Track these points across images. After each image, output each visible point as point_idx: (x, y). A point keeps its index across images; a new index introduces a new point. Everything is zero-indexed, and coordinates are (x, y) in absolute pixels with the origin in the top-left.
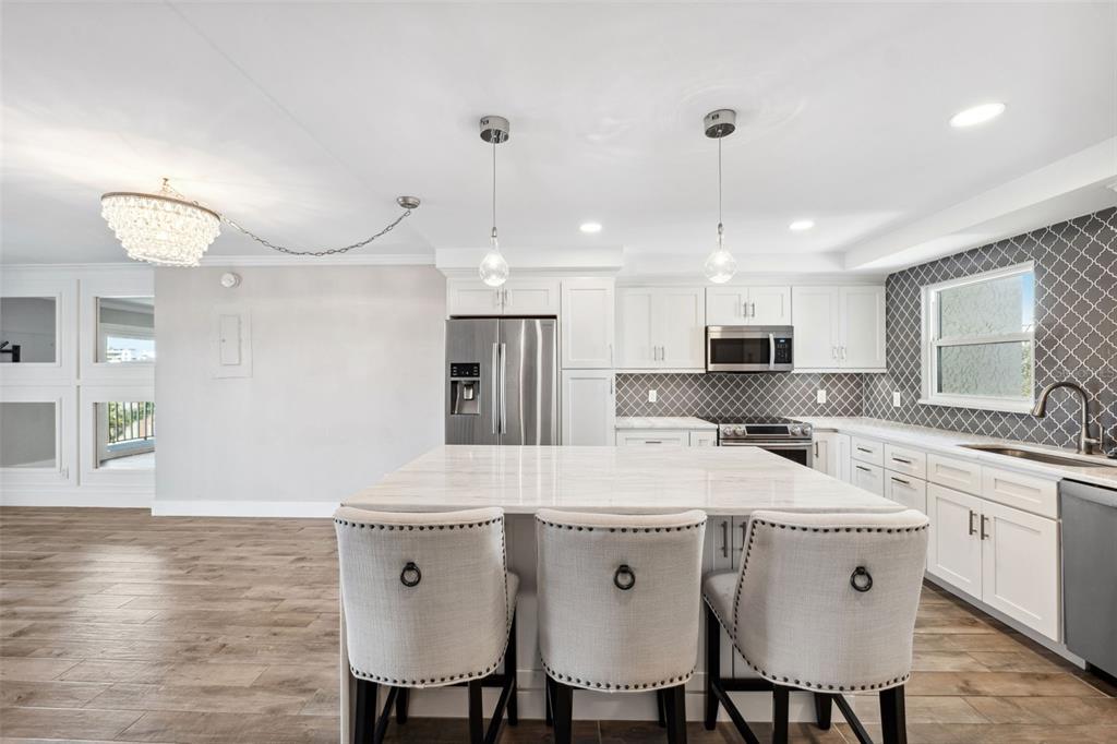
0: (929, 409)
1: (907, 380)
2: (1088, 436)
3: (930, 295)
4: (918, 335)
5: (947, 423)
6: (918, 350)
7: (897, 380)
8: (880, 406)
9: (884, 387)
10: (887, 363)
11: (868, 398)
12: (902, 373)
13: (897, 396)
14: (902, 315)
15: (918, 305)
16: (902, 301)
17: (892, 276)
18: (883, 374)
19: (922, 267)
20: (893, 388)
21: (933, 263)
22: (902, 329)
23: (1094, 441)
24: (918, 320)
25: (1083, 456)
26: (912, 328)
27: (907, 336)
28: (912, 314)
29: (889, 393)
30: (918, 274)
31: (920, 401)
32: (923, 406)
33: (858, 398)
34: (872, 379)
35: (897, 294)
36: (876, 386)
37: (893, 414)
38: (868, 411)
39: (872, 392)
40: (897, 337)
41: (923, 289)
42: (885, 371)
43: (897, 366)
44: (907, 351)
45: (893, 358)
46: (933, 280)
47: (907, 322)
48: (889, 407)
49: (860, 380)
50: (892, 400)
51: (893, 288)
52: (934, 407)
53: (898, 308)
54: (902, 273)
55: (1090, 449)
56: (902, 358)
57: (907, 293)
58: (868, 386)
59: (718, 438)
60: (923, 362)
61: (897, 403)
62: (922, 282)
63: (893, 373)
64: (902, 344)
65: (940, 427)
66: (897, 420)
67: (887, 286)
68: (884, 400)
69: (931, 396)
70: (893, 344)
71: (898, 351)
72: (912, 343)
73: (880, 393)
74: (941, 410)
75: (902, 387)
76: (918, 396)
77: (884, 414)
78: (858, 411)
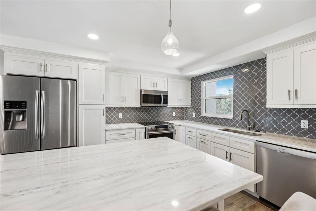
0: (203, 117)
1: (197, 109)
2: (249, 125)
3: (204, 84)
4: (200, 96)
5: (208, 121)
6: (200, 100)
7: (194, 109)
8: (189, 117)
9: (190, 111)
10: (191, 104)
11: (185, 114)
12: (196, 107)
13: (194, 114)
14: (196, 90)
15: (200, 87)
16: (196, 85)
17: (193, 78)
18: (190, 107)
19: (202, 76)
20: (193, 111)
21: (205, 75)
22: (196, 94)
23: (251, 127)
24: (200, 91)
25: (248, 131)
26: (199, 94)
27: (197, 96)
28: (199, 89)
29: (192, 113)
30: (201, 78)
31: (201, 115)
32: (202, 117)
33: (183, 114)
34: (187, 109)
35: (194, 84)
36: (188, 111)
37: (193, 119)
38: (185, 118)
39: (187, 113)
40: (194, 96)
41: (202, 82)
42: (191, 106)
43: (194, 105)
44: (197, 100)
45: (193, 103)
46: (205, 80)
47: (197, 92)
48: (192, 117)
49: (183, 109)
51: (193, 82)
52: (205, 117)
53: (194, 88)
54: (196, 77)
55: (250, 129)
56: (196, 103)
57: (197, 83)
58: (185, 111)
60: (202, 104)
61: (194, 116)
62: (202, 80)
63: (193, 107)
64: (196, 98)
65: (207, 123)
66: (194, 121)
67: (191, 81)
68: (190, 115)
69: (204, 114)
70: (193, 98)
71: (194, 100)
72: (199, 98)
73: (189, 113)
74: (207, 118)
75: (196, 111)
76: (200, 114)
77: (190, 119)
78: (183, 119)
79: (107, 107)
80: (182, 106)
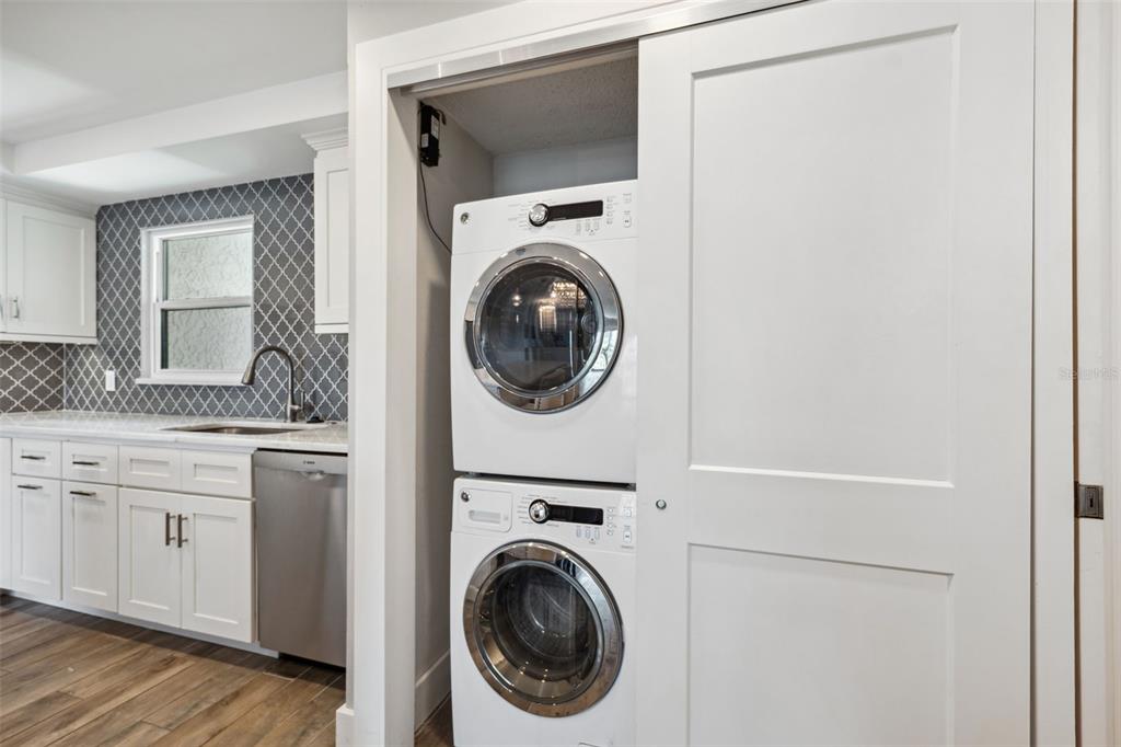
0: (150, 390)
1: (124, 353)
2: (293, 403)
3: (153, 242)
4: (137, 293)
5: (169, 405)
6: (137, 313)
7: (111, 354)
8: (87, 393)
9: (93, 364)
10: (98, 330)
11: (70, 383)
12: (117, 344)
13: (110, 375)
14: (117, 265)
15: (137, 253)
16: (117, 245)
17: (105, 208)
18: (92, 346)
19: (143, 202)
20: (105, 364)
21: (156, 200)
22: (117, 284)
23: (296, 407)
24: (137, 273)
25: (289, 425)
26: (130, 283)
27: (124, 294)
28: (130, 263)
29: (100, 374)
30: (136, 212)
31: (138, 381)
32: (142, 386)
33: (55, 382)
34: (76, 354)
35: (112, 235)
36: (81, 364)
37: (105, 403)
38: (70, 401)
39: (76, 374)
40: (111, 295)
41: (143, 232)
42: (94, 341)
43: (111, 334)
44: (124, 313)
45: (105, 324)
46: (156, 222)
47: (124, 274)
48: (99, 393)
49: (57, 354)
50: (104, 383)
51: (105, 226)
52: (155, 386)
53: (112, 255)
54: (117, 206)
55: (294, 417)
56: (117, 324)
57: (123, 234)
58: (70, 364)
60: (143, 329)
61: (110, 386)
62: (143, 223)
63: (105, 345)
64: (118, 303)
65: (163, 412)
66: (111, 410)
67: (98, 222)
68: (93, 383)
69: (152, 373)
70: (105, 304)
71: (111, 314)
72: (130, 303)
73: (87, 373)
75: (117, 363)
76: (138, 375)
77: (93, 402)
78: (54, 403)
80: (65, 341)
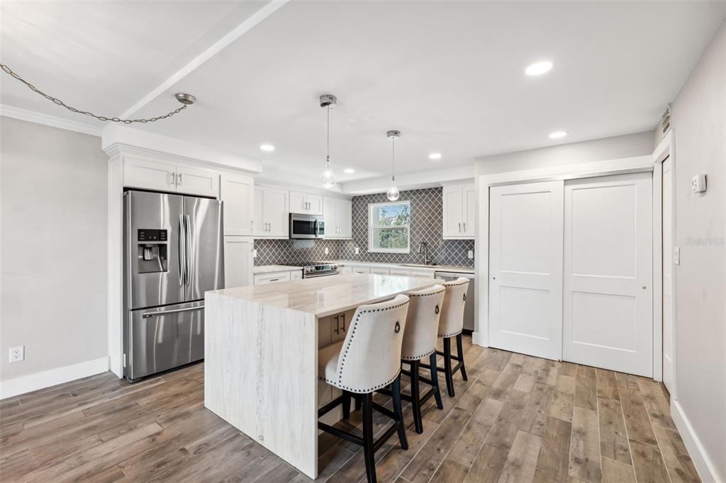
0: (372, 254)
1: (362, 242)
3: (372, 207)
4: (367, 224)
6: (367, 230)
7: (357, 243)
8: (348, 254)
9: (351, 246)
10: (352, 235)
11: (342, 251)
12: (359, 240)
13: (357, 250)
14: (359, 215)
15: (367, 211)
16: (360, 209)
17: (355, 197)
19: (369, 196)
20: (355, 246)
22: (359, 221)
23: (429, 261)
24: (367, 218)
26: (364, 221)
27: (362, 224)
28: (364, 214)
29: (353, 249)
30: (367, 199)
31: (368, 251)
32: (369, 253)
33: (338, 251)
34: (344, 242)
35: (357, 206)
36: (346, 246)
37: (355, 258)
38: (342, 257)
39: (344, 249)
40: (357, 224)
41: (369, 205)
42: (351, 239)
43: (357, 236)
44: (362, 230)
45: (355, 233)
46: (374, 202)
47: (362, 218)
48: (353, 255)
50: (354, 252)
51: (355, 203)
52: (374, 253)
53: (357, 212)
54: (360, 197)
56: (360, 233)
57: (362, 205)
58: (342, 245)
59: (303, 274)
60: (369, 235)
61: (357, 252)
62: (369, 202)
63: (355, 240)
64: (359, 227)
65: (376, 261)
66: (357, 260)
67: (352, 201)
68: (351, 251)
69: (372, 248)
70: (355, 227)
71: (357, 230)
72: (364, 227)
73: (348, 249)
74: (376, 254)
75: (359, 246)
76: (367, 249)
77: (350, 257)
78: (338, 258)
79: (255, 240)
80: (340, 239)
